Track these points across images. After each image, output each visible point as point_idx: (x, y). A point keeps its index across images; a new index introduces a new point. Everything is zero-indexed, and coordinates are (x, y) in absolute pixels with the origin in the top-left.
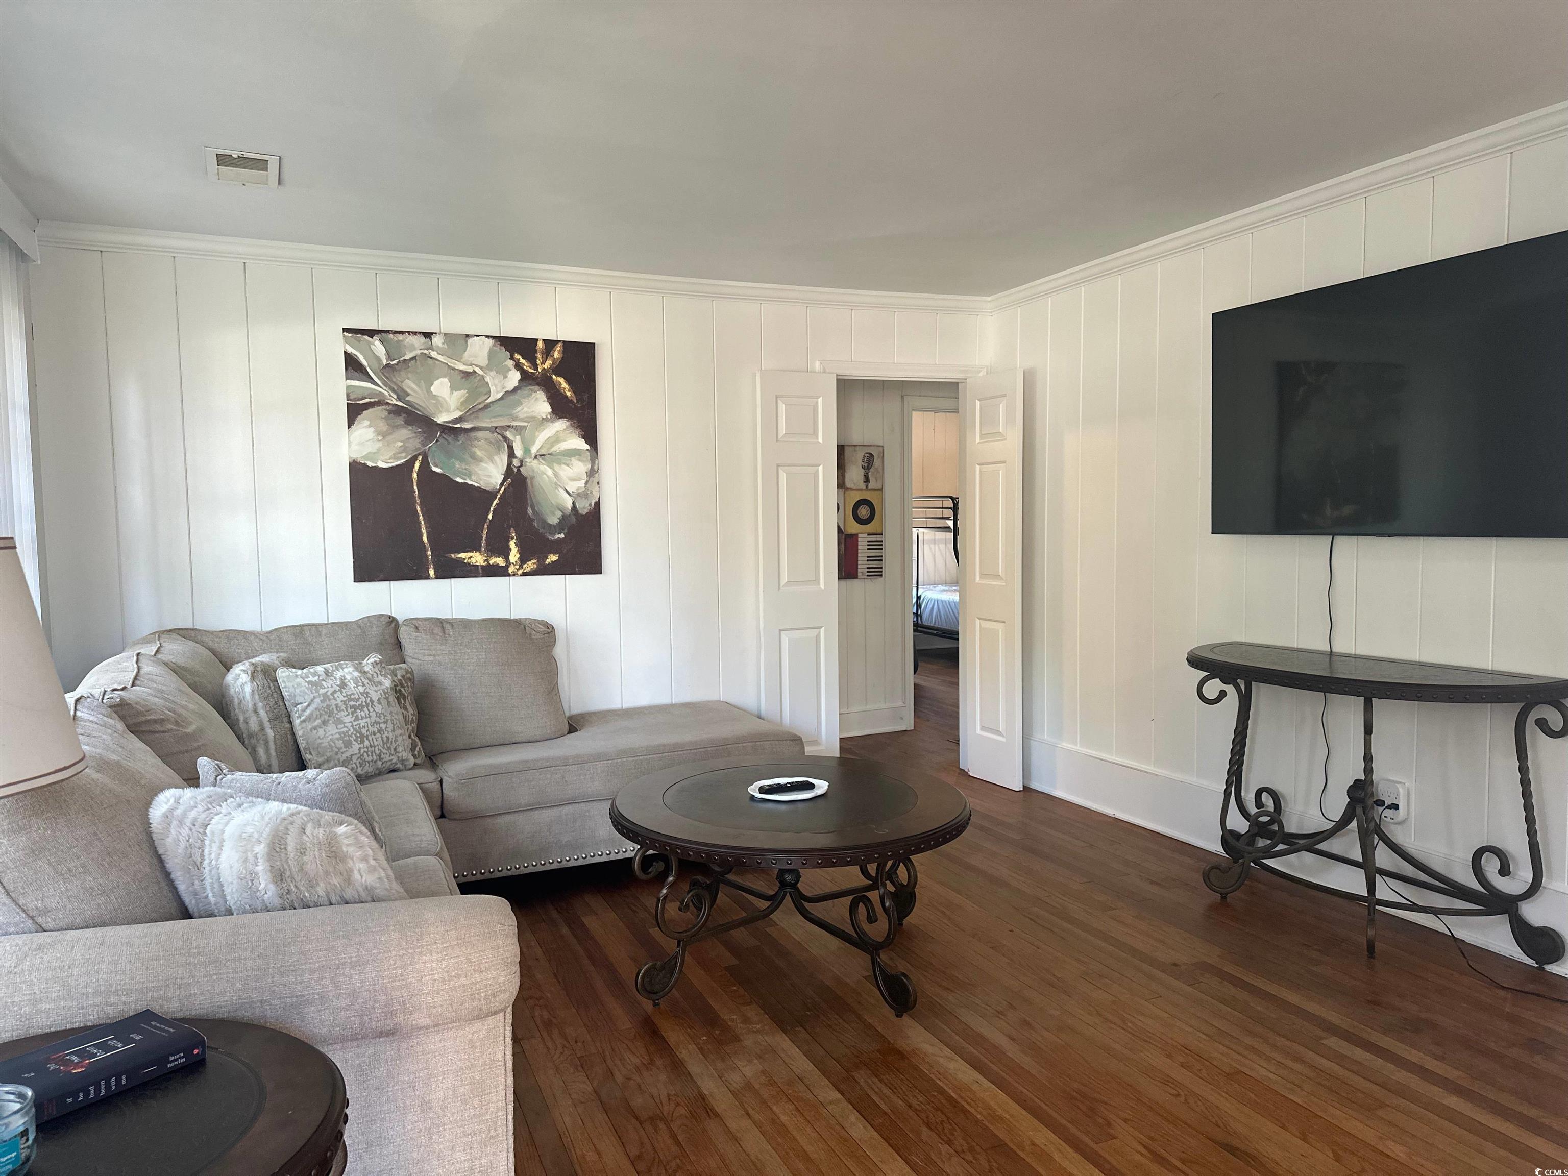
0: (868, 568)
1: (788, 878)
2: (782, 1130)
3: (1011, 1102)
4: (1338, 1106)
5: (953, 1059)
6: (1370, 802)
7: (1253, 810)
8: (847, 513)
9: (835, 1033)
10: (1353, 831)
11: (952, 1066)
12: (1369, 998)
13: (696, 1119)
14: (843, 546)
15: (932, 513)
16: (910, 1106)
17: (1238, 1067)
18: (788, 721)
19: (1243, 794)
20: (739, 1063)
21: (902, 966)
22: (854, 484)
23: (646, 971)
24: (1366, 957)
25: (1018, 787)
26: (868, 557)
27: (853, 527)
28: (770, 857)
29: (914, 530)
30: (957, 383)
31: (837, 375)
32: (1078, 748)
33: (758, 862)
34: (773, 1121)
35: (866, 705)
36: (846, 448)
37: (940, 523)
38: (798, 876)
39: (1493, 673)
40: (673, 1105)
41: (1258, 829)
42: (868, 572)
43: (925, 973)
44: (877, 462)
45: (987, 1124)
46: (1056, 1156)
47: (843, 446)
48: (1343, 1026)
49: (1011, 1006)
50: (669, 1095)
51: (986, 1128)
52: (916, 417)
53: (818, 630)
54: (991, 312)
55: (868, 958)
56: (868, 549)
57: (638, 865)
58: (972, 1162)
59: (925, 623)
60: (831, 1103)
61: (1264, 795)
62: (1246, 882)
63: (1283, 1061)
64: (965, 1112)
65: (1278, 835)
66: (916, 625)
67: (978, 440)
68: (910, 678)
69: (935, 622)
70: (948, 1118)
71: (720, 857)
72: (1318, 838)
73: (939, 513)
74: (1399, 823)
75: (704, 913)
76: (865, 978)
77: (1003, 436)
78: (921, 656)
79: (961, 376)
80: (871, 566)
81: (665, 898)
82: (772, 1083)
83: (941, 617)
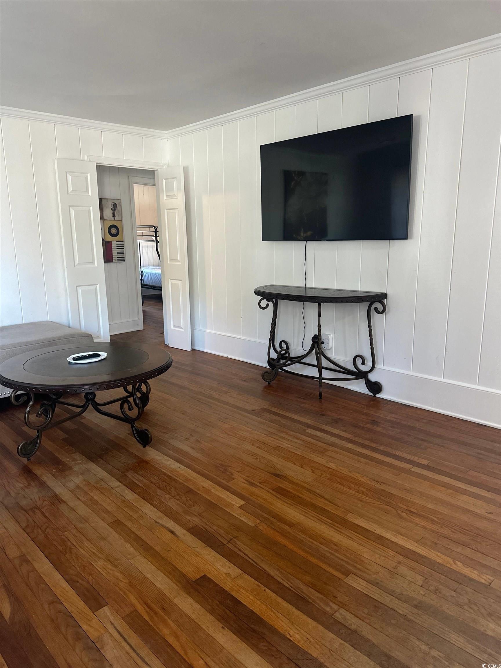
0: (118, 257)
1: (90, 397)
2: (96, 503)
3: (193, 473)
4: (312, 453)
5: (169, 460)
6: (320, 342)
7: (279, 349)
8: (105, 232)
9: (116, 459)
10: (314, 354)
11: (168, 463)
12: (321, 413)
13: (53, 505)
14: (105, 247)
15: (145, 233)
16: (152, 482)
17: (278, 445)
18: (84, 328)
19: (275, 344)
20: (72, 478)
21: (144, 427)
22: (108, 217)
23: (22, 446)
24: (319, 399)
25: (189, 349)
26: (117, 252)
27: (109, 238)
28: (81, 388)
29: (138, 241)
30: (154, 171)
31: (96, 163)
32: (213, 331)
33: (75, 391)
34: (91, 500)
35: (121, 319)
36: (103, 200)
37: (149, 238)
38: (95, 395)
39: (360, 292)
40: (42, 502)
41: (281, 356)
42: (118, 259)
43: (155, 428)
44: (118, 207)
45: (184, 483)
46: (213, 490)
47: (101, 199)
48: (313, 425)
49: (191, 435)
50: (39, 497)
51: (184, 485)
52: (135, 187)
53: (96, 286)
54: (167, 139)
55: (130, 425)
56: (117, 248)
57: (13, 399)
58: (179, 499)
59: (145, 283)
60: (116, 487)
61: (283, 343)
62: (277, 377)
63: (293, 440)
64: (175, 480)
65: (288, 358)
66: (142, 284)
67: (165, 198)
68: (141, 308)
69: (150, 283)
70: (168, 484)
71: (56, 390)
72: (302, 357)
73: (148, 234)
74: (329, 350)
75: (49, 417)
76: (128, 434)
77: (176, 196)
78: (145, 298)
79: (156, 168)
80: (119, 256)
81: (29, 412)
82: (89, 484)
83: (152, 280)
